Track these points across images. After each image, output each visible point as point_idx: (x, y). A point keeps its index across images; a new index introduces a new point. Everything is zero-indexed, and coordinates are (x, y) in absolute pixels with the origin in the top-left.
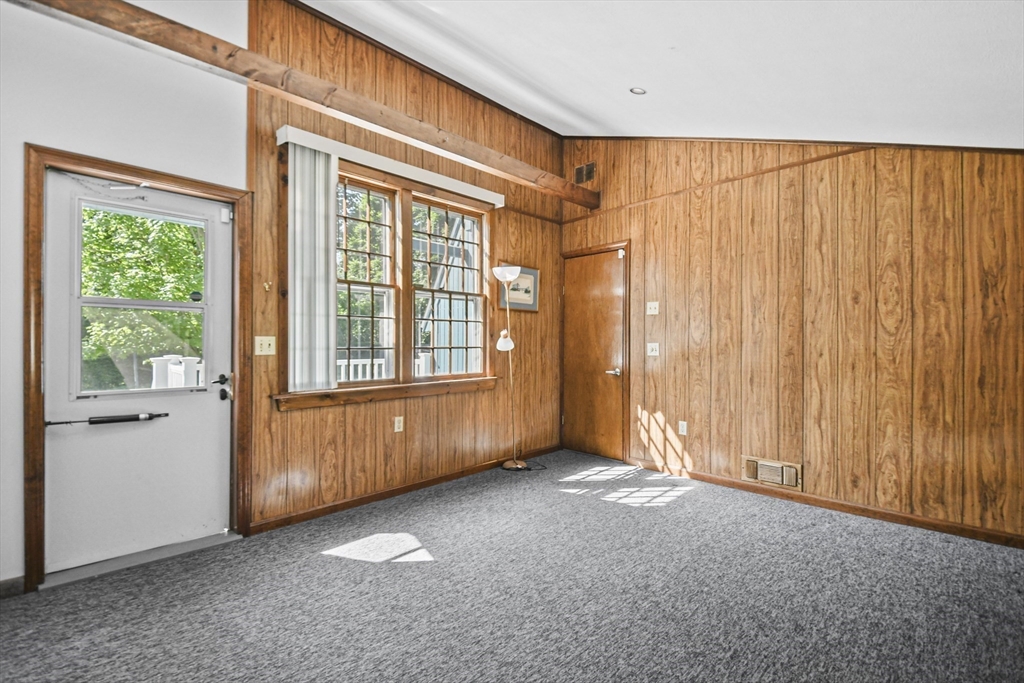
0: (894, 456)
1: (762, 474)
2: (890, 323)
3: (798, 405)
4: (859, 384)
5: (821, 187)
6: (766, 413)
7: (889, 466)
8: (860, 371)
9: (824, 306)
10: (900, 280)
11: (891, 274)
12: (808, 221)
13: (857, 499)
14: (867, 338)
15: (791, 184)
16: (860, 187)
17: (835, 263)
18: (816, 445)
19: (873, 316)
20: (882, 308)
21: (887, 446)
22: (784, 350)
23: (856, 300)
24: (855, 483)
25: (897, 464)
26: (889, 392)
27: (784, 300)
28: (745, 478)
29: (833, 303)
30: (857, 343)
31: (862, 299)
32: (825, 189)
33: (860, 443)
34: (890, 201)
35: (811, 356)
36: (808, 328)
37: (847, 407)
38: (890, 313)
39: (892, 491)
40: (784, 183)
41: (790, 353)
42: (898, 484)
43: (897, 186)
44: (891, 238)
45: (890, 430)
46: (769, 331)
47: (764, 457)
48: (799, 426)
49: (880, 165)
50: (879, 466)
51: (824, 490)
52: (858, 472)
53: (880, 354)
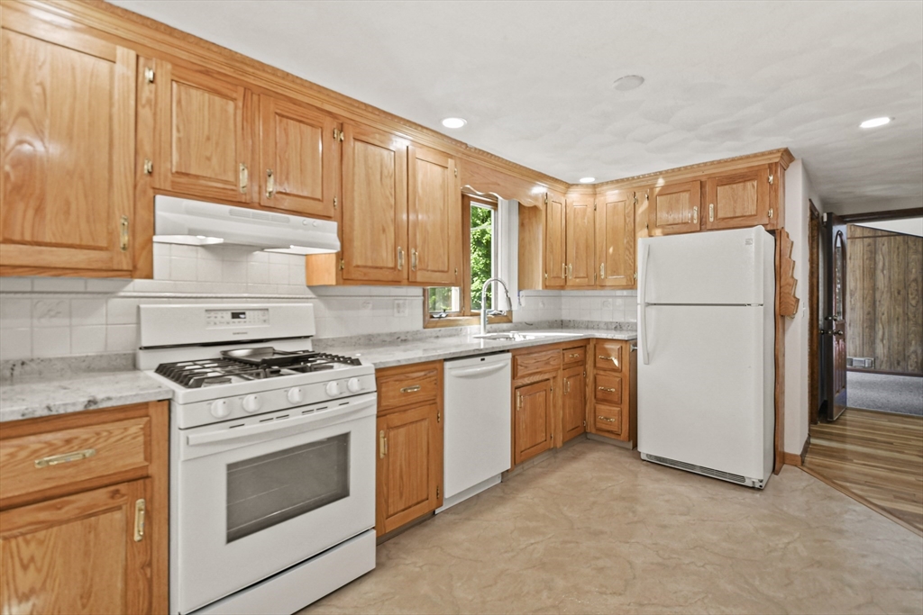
0: (915, 352)
1: (854, 364)
2: (913, 302)
3: (872, 334)
4: (900, 325)
5: (884, 248)
6: (857, 338)
7: (913, 356)
8: (901, 320)
9: (885, 296)
10: (917, 286)
11: (913, 284)
12: (877, 260)
13: (899, 369)
14: (904, 309)
15: (869, 245)
16: (901, 249)
17: (890, 278)
18: (881, 350)
19: (906, 299)
20: (910, 297)
21: (912, 349)
22: (866, 312)
23: (899, 293)
24: (898, 364)
25: (917, 355)
26: (913, 328)
27: (866, 292)
29: (889, 294)
30: (899, 310)
31: (902, 293)
32: (885, 248)
33: (901, 348)
34: (913, 256)
35: (879, 314)
36: (878, 303)
37: (895, 334)
38: (914, 298)
39: (914, 365)
40: (866, 244)
41: (869, 313)
42: (917, 362)
43: (916, 252)
44: (914, 271)
45: (913, 342)
46: (859, 305)
47: (856, 356)
48: (872, 343)
49: (910, 242)
50: (909, 356)
51: (885, 367)
52: (900, 359)
53: (909, 314)
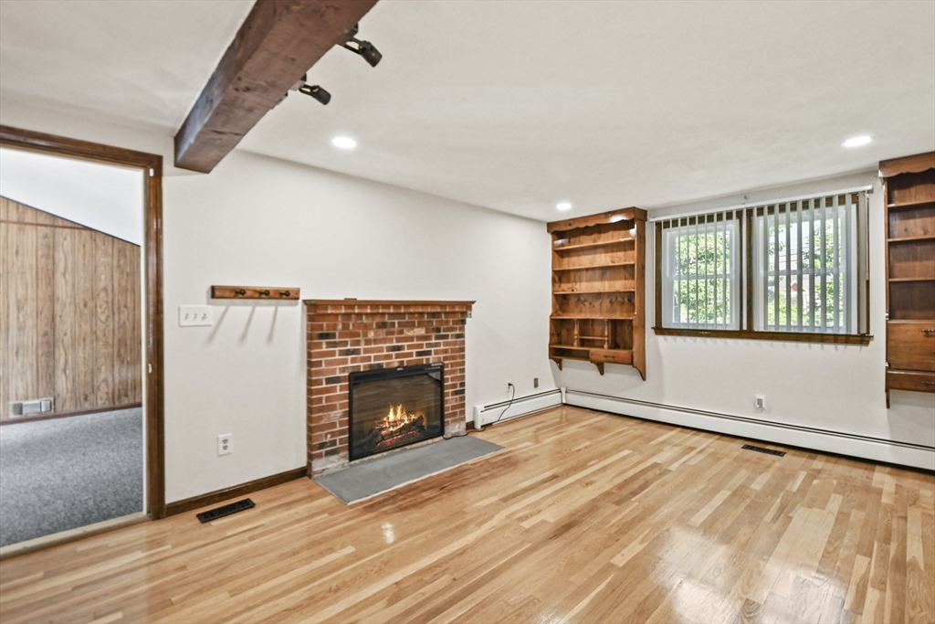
0: (106, 381)
1: (25, 411)
2: (103, 317)
3: (51, 364)
4: (88, 348)
5: (65, 243)
6: (29, 372)
7: (103, 386)
8: (88, 342)
9: (67, 309)
10: (107, 297)
11: (103, 295)
12: (57, 260)
13: (87, 406)
14: (91, 326)
15: (45, 236)
16: (88, 248)
17: (74, 285)
18: (62, 384)
19: (94, 314)
20: (99, 310)
21: (102, 376)
22: (41, 332)
23: (85, 305)
24: (86, 399)
25: (107, 384)
26: (103, 350)
27: (41, 303)
28: (12, 416)
29: (73, 306)
30: (86, 328)
31: (88, 305)
32: (67, 244)
33: (89, 378)
34: (102, 259)
35: (59, 335)
36: (58, 320)
37: (81, 361)
38: (103, 312)
39: (105, 397)
40: (41, 234)
41: (46, 334)
42: (107, 393)
43: (106, 253)
44: (103, 277)
45: (103, 368)
46: (30, 322)
47: (27, 398)
48: (51, 376)
49: (98, 240)
50: (98, 387)
51: (69, 407)
52: (87, 392)
53: (98, 332)
